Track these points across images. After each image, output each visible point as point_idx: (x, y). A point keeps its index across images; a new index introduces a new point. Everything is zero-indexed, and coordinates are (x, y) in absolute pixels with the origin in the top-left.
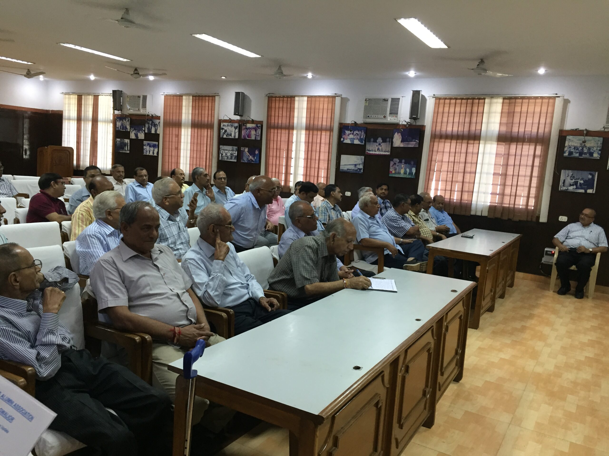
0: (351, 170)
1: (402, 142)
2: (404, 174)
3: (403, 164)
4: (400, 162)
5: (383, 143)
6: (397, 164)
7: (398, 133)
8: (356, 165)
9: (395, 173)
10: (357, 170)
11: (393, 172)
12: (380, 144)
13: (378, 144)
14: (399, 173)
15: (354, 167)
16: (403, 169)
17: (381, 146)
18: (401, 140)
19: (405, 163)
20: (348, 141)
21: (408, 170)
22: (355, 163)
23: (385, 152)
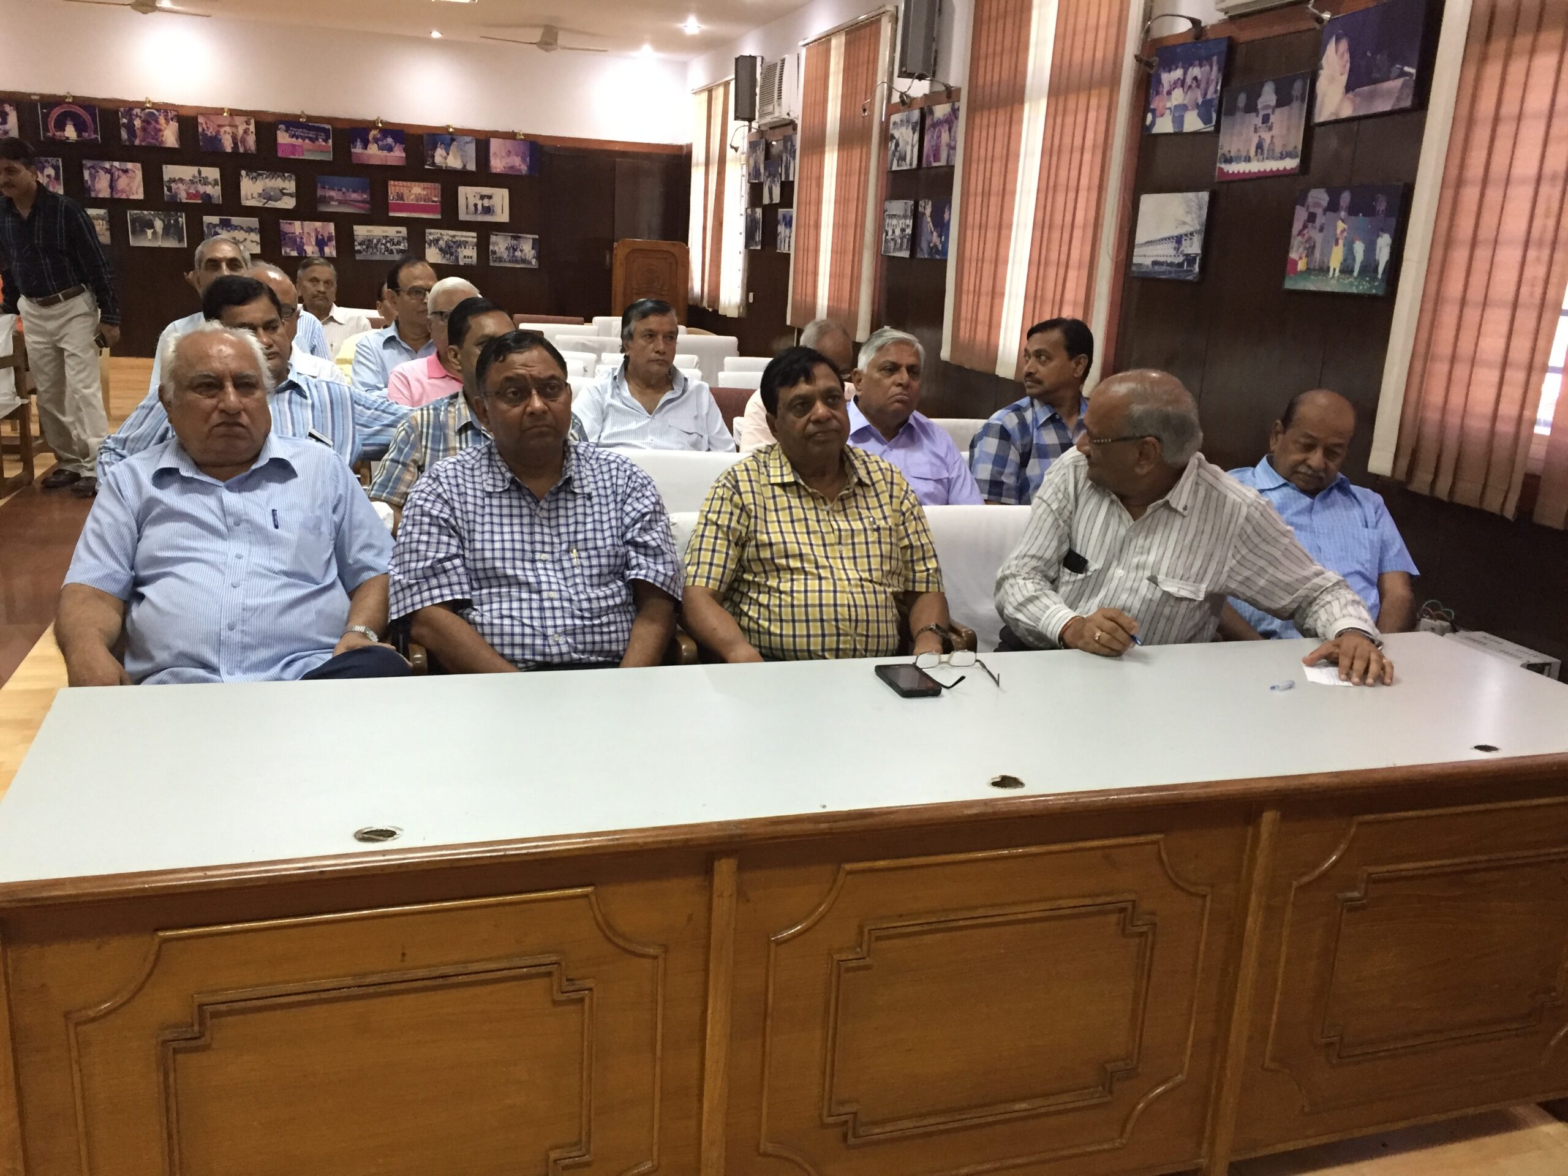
0: (1164, 268)
1: (1349, 88)
2: (1341, 271)
3: (1343, 214)
4: (1333, 207)
5: (1278, 111)
6: (1320, 220)
7: (1337, 41)
8: (1179, 240)
9: (1309, 271)
10: (1180, 265)
11: (1301, 266)
12: (1266, 119)
13: (1258, 121)
14: (1324, 270)
15: (1173, 252)
16: (1341, 242)
17: (1270, 129)
18: (1344, 79)
19: (1352, 211)
20: (1164, 125)
21: (1359, 248)
22: (1176, 233)
23: (1282, 157)
